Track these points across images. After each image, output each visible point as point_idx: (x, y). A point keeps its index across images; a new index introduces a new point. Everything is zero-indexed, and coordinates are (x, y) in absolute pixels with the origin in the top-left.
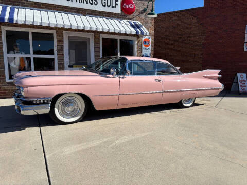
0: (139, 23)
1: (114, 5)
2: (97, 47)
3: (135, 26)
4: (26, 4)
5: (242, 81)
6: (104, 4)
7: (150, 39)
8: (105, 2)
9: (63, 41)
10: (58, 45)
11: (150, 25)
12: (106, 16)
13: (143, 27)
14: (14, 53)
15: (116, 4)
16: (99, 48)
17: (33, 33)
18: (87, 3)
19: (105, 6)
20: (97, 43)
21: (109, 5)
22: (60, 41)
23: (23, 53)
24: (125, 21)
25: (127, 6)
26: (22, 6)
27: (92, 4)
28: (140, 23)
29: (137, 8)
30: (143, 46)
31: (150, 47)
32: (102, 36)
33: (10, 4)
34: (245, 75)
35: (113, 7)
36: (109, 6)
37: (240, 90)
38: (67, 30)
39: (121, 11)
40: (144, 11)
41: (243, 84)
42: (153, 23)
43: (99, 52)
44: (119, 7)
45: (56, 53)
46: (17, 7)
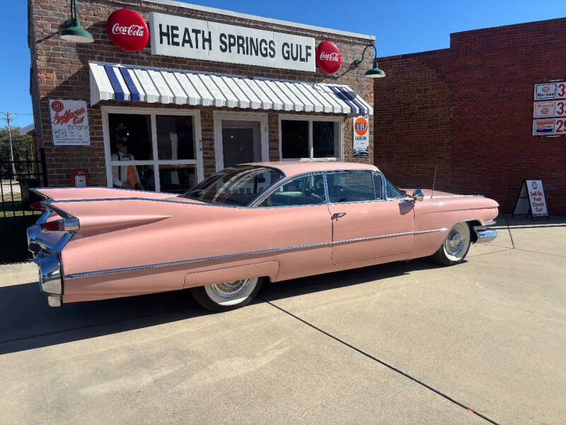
0: (347, 88)
1: (304, 56)
2: (273, 140)
3: (344, 96)
4: (146, 61)
5: (535, 194)
6: (286, 55)
7: (367, 120)
8: (288, 52)
9: (212, 130)
10: (203, 139)
11: (367, 92)
12: (290, 78)
13: (358, 96)
14: (119, 159)
15: (308, 55)
16: (277, 141)
17: (158, 117)
18: (257, 54)
19: (287, 58)
20: (272, 131)
21: (295, 56)
22: (208, 129)
23: (132, 157)
24: (322, 85)
25: (328, 57)
26: (139, 63)
27: (265, 55)
28: (350, 90)
29: (343, 61)
30: (356, 134)
31: (367, 134)
32: (282, 117)
33: (117, 61)
34: (539, 183)
35: (302, 60)
36: (295, 59)
37: (534, 211)
38: (220, 109)
39: (317, 66)
40: (356, 64)
41: (537, 200)
42: (372, 88)
43: (277, 149)
44: (312, 59)
45: (199, 154)
46: (130, 66)
